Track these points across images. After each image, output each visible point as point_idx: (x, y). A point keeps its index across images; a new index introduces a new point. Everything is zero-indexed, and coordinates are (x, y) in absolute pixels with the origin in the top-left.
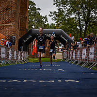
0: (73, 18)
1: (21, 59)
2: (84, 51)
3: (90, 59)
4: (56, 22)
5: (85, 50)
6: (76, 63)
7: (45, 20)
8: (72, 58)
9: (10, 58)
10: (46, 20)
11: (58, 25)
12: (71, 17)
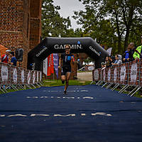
0: (108, 21)
1: (31, 81)
2: (123, 69)
3: (132, 81)
4: (84, 27)
5: (125, 68)
6: (113, 86)
7: (66, 24)
8: (106, 79)
9: (15, 80)
10: (69, 24)
11: (87, 30)
12: (106, 18)
